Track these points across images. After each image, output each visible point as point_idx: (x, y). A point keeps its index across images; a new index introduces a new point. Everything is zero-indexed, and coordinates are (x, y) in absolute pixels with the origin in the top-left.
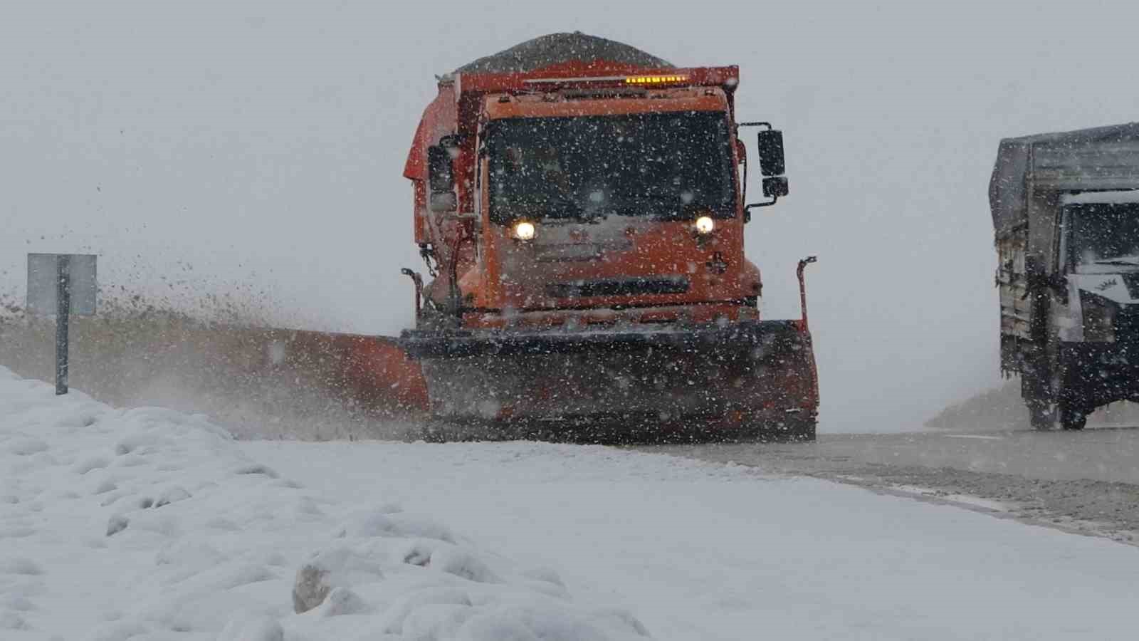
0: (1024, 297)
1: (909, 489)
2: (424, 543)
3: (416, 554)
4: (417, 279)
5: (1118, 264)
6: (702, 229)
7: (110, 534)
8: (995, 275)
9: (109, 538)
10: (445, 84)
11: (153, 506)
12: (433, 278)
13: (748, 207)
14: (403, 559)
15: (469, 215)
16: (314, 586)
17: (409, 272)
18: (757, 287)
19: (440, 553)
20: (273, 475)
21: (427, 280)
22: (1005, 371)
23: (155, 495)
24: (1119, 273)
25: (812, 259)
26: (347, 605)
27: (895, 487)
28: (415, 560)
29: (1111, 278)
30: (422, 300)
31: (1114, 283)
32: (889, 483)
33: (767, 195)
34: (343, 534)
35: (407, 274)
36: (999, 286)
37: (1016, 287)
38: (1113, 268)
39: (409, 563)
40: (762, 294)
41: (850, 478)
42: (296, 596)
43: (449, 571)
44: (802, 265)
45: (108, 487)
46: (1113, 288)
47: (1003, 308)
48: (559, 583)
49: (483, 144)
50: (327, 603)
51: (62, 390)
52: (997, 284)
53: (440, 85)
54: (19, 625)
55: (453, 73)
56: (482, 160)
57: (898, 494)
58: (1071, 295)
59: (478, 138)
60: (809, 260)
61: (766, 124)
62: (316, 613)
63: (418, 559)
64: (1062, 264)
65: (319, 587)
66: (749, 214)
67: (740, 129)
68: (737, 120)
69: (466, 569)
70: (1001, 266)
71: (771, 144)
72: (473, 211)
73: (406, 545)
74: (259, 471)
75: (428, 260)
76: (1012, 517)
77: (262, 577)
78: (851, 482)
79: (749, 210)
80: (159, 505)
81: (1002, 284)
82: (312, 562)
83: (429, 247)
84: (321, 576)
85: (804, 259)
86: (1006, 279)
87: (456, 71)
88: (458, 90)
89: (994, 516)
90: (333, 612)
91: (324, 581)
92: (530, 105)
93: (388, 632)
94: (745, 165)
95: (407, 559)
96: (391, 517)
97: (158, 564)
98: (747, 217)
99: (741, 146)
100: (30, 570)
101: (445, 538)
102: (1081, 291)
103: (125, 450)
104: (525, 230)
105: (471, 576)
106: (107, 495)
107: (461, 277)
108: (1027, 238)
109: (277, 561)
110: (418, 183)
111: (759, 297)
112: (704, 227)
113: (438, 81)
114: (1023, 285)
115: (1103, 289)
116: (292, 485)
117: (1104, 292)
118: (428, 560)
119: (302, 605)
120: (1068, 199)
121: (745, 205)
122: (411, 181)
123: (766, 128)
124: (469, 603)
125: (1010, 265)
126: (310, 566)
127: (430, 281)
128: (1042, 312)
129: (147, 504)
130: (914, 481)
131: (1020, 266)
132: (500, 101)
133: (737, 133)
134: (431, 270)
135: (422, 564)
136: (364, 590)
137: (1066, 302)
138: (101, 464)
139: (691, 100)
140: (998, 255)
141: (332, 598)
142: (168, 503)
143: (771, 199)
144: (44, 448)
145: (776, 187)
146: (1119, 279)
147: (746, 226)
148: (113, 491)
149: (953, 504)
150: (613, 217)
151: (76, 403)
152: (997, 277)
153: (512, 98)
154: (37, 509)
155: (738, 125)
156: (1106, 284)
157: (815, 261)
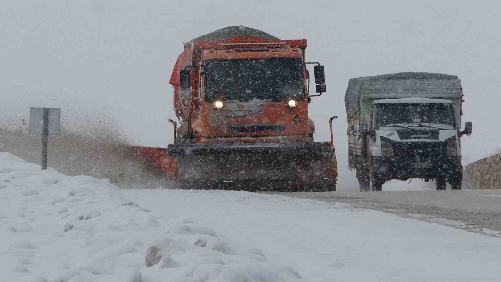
0: (358, 139)
1: (416, 215)
2: (203, 237)
3: (200, 242)
4: (175, 124)
5: (395, 126)
6: (291, 105)
7: (66, 231)
8: (347, 131)
9: (65, 233)
10: (187, 46)
11: (84, 219)
12: (181, 125)
13: (309, 97)
14: (194, 243)
15: (196, 98)
16: (155, 255)
17: (172, 121)
18: (313, 129)
19: (211, 241)
20: (137, 206)
21: (179, 125)
22: (350, 168)
23: (85, 214)
24: (395, 130)
25: (336, 117)
26: (169, 263)
27: (410, 214)
28: (200, 244)
29: (392, 132)
30: (177, 134)
31: (394, 134)
32: (407, 213)
33: (317, 92)
34: (168, 232)
35: (171, 121)
36: (348, 135)
37: (355, 135)
38: (393, 128)
39: (197, 246)
40: (315, 132)
41: (390, 210)
42: (147, 259)
43: (214, 249)
44: (331, 119)
45: (65, 211)
46: (393, 136)
47: (349, 143)
48: (262, 255)
49: (202, 70)
50: (161, 263)
51: (44, 167)
52: (348, 134)
53: (185, 47)
54: (25, 271)
55: (190, 42)
56: (202, 76)
57: (411, 218)
58: (377, 138)
59: (200, 67)
60: (334, 117)
61: (318, 63)
62: (156, 267)
63: (201, 243)
64: (373, 126)
65: (157, 256)
66: (310, 99)
67: (307, 65)
68: (306, 61)
69: (221, 248)
70: (349, 127)
71: (319, 71)
72: (198, 96)
73: (196, 237)
74: (131, 204)
75: (179, 118)
76: (462, 228)
77: (132, 251)
78: (391, 212)
79: (310, 98)
80: (87, 219)
81: (349, 134)
82: (154, 245)
83: (180, 112)
84: (158, 251)
85: (332, 117)
86: (351, 132)
87: (192, 41)
88: (192, 48)
89: (453, 227)
90: (163, 267)
91: (159, 253)
92: (222, 54)
93: (187, 275)
94: (309, 80)
95: (196, 244)
96: (189, 225)
97: (87, 245)
98: (309, 100)
99: (307, 72)
100: (30, 247)
101: (213, 235)
102: (381, 137)
103: (72, 194)
104: (219, 104)
105: (224, 251)
106: (63, 214)
107: (193, 123)
108: (360, 116)
109: (139, 244)
110: (176, 86)
111: (313, 133)
112: (292, 104)
113: (184, 45)
114: (358, 134)
115: (389, 136)
116: (146, 211)
117: (389, 137)
118: (205, 244)
119: (149, 264)
120: (376, 102)
121: (309, 96)
122: (172, 86)
123: (317, 65)
124: (223, 263)
125: (353, 127)
126: (153, 246)
127: (180, 126)
128: (365, 145)
129: (81, 218)
130: (419, 212)
131: (357, 127)
132: (210, 52)
133: (305, 67)
134: (180, 122)
135: (203, 246)
136: (176, 257)
137: (375, 141)
138: (62, 200)
139: (287, 52)
140: (348, 123)
141: (163, 260)
142: (90, 218)
143: (319, 94)
144: (36, 193)
145: (321, 89)
146: (395, 132)
147: (309, 104)
148: (67, 212)
149: (435, 222)
150: (255, 99)
151: (51, 173)
152: (347, 132)
153: (214, 51)
154: (33, 220)
155: (306, 63)
156: (390, 134)
157: (337, 118)
